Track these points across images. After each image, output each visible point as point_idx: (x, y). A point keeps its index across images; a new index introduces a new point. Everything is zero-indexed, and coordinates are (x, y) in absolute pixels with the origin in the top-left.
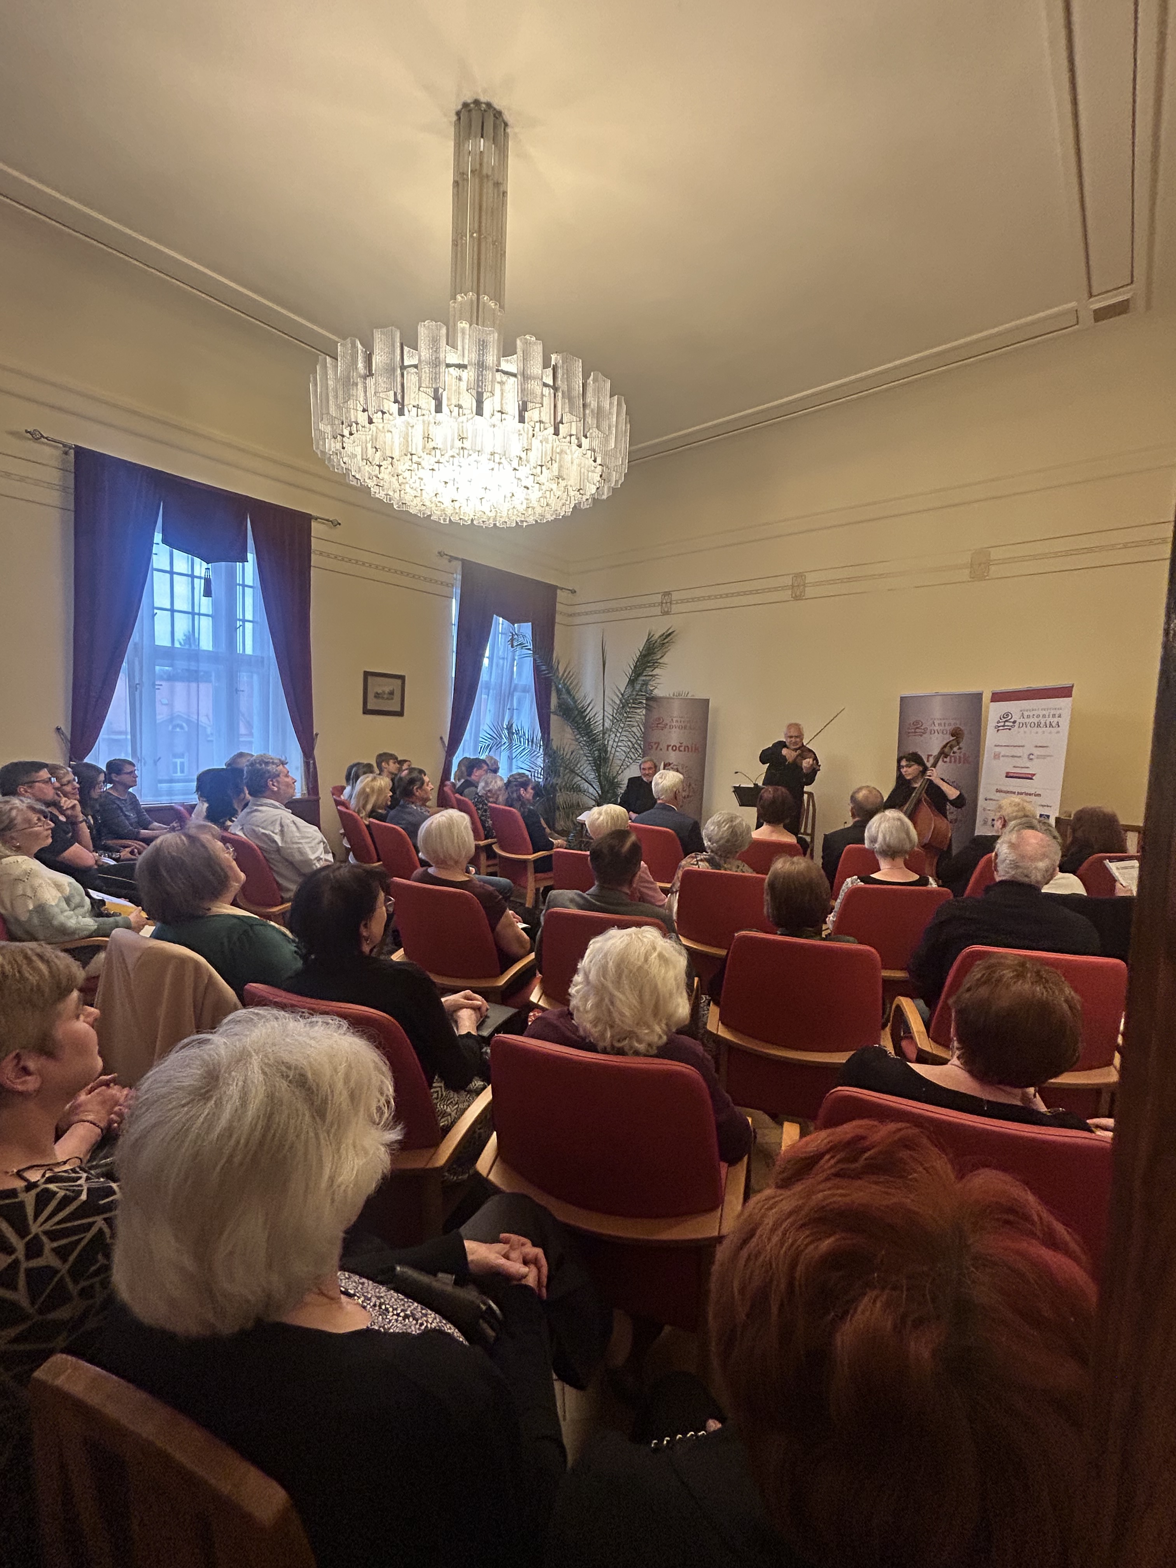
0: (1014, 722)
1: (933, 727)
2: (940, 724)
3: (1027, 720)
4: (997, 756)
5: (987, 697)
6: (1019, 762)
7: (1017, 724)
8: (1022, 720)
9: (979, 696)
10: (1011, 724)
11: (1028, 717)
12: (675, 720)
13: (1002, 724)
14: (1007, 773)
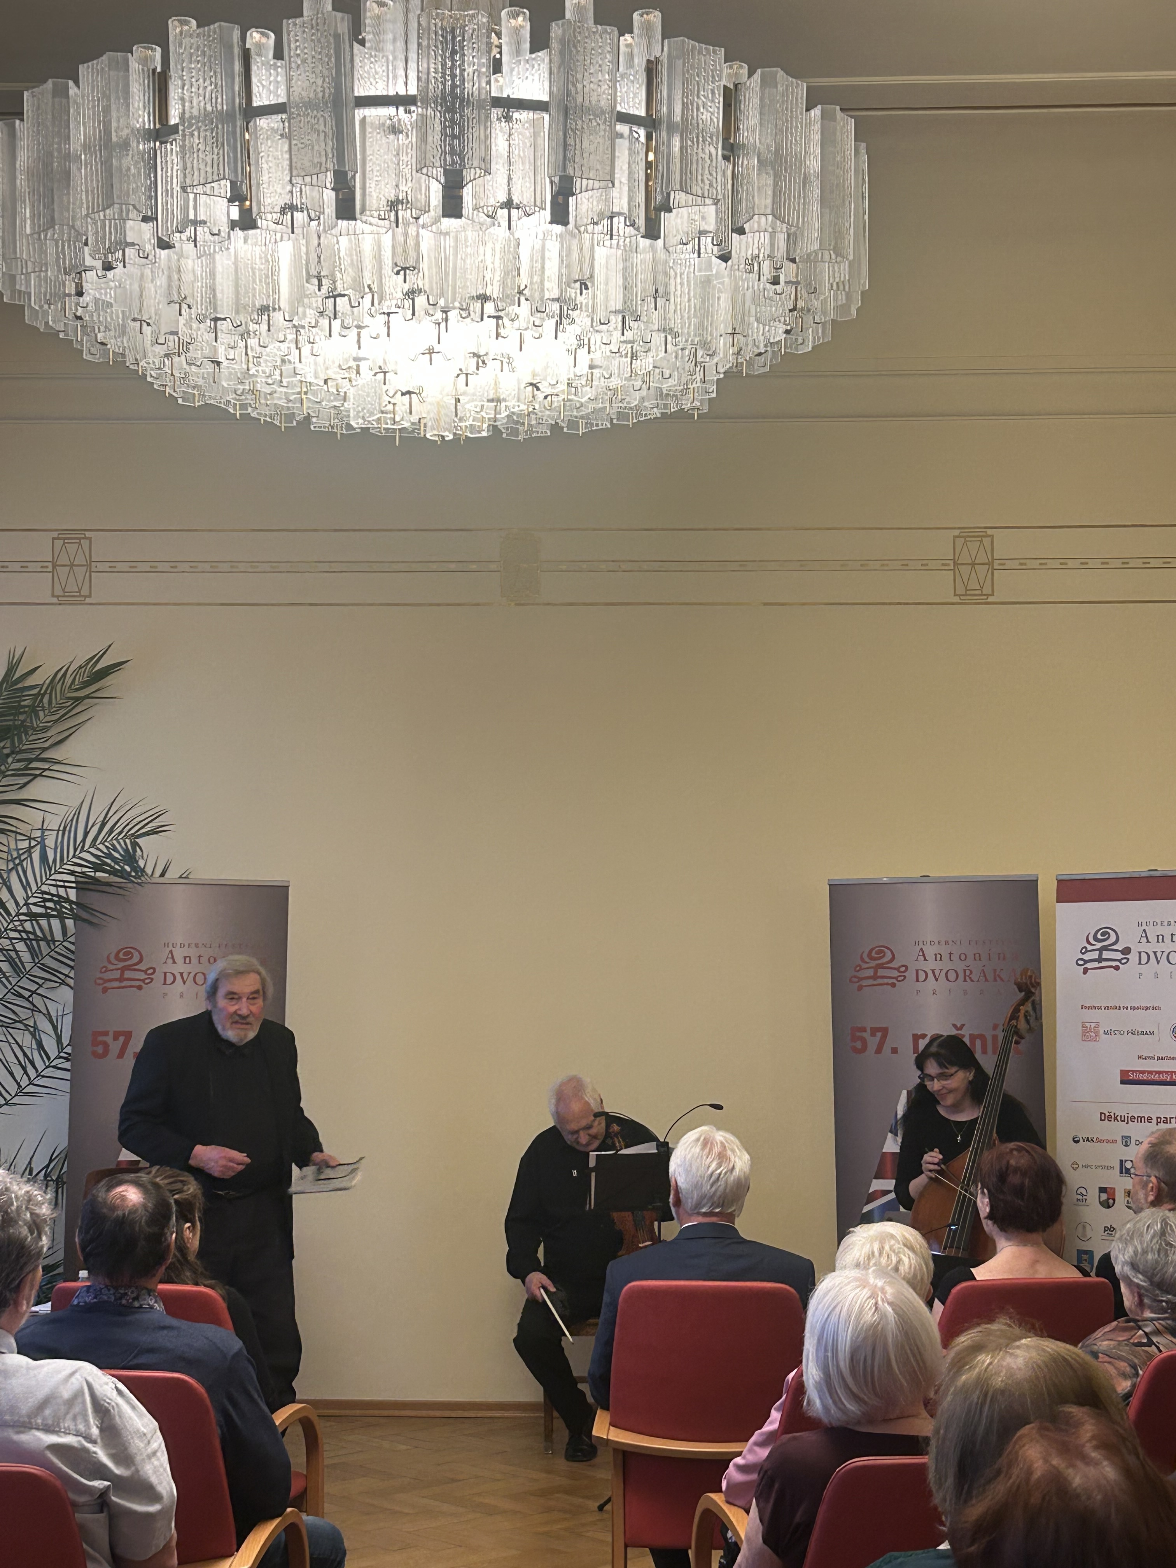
0: (1127, 951)
1: (922, 965)
2: (938, 957)
3: (1159, 947)
4: (1089, 1033)
5: (1047, 891)
6: (1146, 1046)
7: (1133, 957)
8: (1145, 947)
9: (1030, 886)
10: (1119, 956)
11: (1160, 938)
12: (179, 954)
13: (1095, 955)
14: (1124, 1073)
